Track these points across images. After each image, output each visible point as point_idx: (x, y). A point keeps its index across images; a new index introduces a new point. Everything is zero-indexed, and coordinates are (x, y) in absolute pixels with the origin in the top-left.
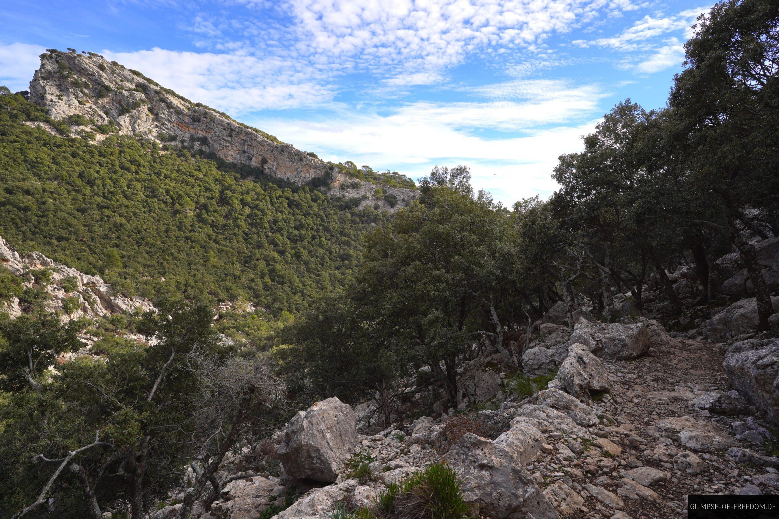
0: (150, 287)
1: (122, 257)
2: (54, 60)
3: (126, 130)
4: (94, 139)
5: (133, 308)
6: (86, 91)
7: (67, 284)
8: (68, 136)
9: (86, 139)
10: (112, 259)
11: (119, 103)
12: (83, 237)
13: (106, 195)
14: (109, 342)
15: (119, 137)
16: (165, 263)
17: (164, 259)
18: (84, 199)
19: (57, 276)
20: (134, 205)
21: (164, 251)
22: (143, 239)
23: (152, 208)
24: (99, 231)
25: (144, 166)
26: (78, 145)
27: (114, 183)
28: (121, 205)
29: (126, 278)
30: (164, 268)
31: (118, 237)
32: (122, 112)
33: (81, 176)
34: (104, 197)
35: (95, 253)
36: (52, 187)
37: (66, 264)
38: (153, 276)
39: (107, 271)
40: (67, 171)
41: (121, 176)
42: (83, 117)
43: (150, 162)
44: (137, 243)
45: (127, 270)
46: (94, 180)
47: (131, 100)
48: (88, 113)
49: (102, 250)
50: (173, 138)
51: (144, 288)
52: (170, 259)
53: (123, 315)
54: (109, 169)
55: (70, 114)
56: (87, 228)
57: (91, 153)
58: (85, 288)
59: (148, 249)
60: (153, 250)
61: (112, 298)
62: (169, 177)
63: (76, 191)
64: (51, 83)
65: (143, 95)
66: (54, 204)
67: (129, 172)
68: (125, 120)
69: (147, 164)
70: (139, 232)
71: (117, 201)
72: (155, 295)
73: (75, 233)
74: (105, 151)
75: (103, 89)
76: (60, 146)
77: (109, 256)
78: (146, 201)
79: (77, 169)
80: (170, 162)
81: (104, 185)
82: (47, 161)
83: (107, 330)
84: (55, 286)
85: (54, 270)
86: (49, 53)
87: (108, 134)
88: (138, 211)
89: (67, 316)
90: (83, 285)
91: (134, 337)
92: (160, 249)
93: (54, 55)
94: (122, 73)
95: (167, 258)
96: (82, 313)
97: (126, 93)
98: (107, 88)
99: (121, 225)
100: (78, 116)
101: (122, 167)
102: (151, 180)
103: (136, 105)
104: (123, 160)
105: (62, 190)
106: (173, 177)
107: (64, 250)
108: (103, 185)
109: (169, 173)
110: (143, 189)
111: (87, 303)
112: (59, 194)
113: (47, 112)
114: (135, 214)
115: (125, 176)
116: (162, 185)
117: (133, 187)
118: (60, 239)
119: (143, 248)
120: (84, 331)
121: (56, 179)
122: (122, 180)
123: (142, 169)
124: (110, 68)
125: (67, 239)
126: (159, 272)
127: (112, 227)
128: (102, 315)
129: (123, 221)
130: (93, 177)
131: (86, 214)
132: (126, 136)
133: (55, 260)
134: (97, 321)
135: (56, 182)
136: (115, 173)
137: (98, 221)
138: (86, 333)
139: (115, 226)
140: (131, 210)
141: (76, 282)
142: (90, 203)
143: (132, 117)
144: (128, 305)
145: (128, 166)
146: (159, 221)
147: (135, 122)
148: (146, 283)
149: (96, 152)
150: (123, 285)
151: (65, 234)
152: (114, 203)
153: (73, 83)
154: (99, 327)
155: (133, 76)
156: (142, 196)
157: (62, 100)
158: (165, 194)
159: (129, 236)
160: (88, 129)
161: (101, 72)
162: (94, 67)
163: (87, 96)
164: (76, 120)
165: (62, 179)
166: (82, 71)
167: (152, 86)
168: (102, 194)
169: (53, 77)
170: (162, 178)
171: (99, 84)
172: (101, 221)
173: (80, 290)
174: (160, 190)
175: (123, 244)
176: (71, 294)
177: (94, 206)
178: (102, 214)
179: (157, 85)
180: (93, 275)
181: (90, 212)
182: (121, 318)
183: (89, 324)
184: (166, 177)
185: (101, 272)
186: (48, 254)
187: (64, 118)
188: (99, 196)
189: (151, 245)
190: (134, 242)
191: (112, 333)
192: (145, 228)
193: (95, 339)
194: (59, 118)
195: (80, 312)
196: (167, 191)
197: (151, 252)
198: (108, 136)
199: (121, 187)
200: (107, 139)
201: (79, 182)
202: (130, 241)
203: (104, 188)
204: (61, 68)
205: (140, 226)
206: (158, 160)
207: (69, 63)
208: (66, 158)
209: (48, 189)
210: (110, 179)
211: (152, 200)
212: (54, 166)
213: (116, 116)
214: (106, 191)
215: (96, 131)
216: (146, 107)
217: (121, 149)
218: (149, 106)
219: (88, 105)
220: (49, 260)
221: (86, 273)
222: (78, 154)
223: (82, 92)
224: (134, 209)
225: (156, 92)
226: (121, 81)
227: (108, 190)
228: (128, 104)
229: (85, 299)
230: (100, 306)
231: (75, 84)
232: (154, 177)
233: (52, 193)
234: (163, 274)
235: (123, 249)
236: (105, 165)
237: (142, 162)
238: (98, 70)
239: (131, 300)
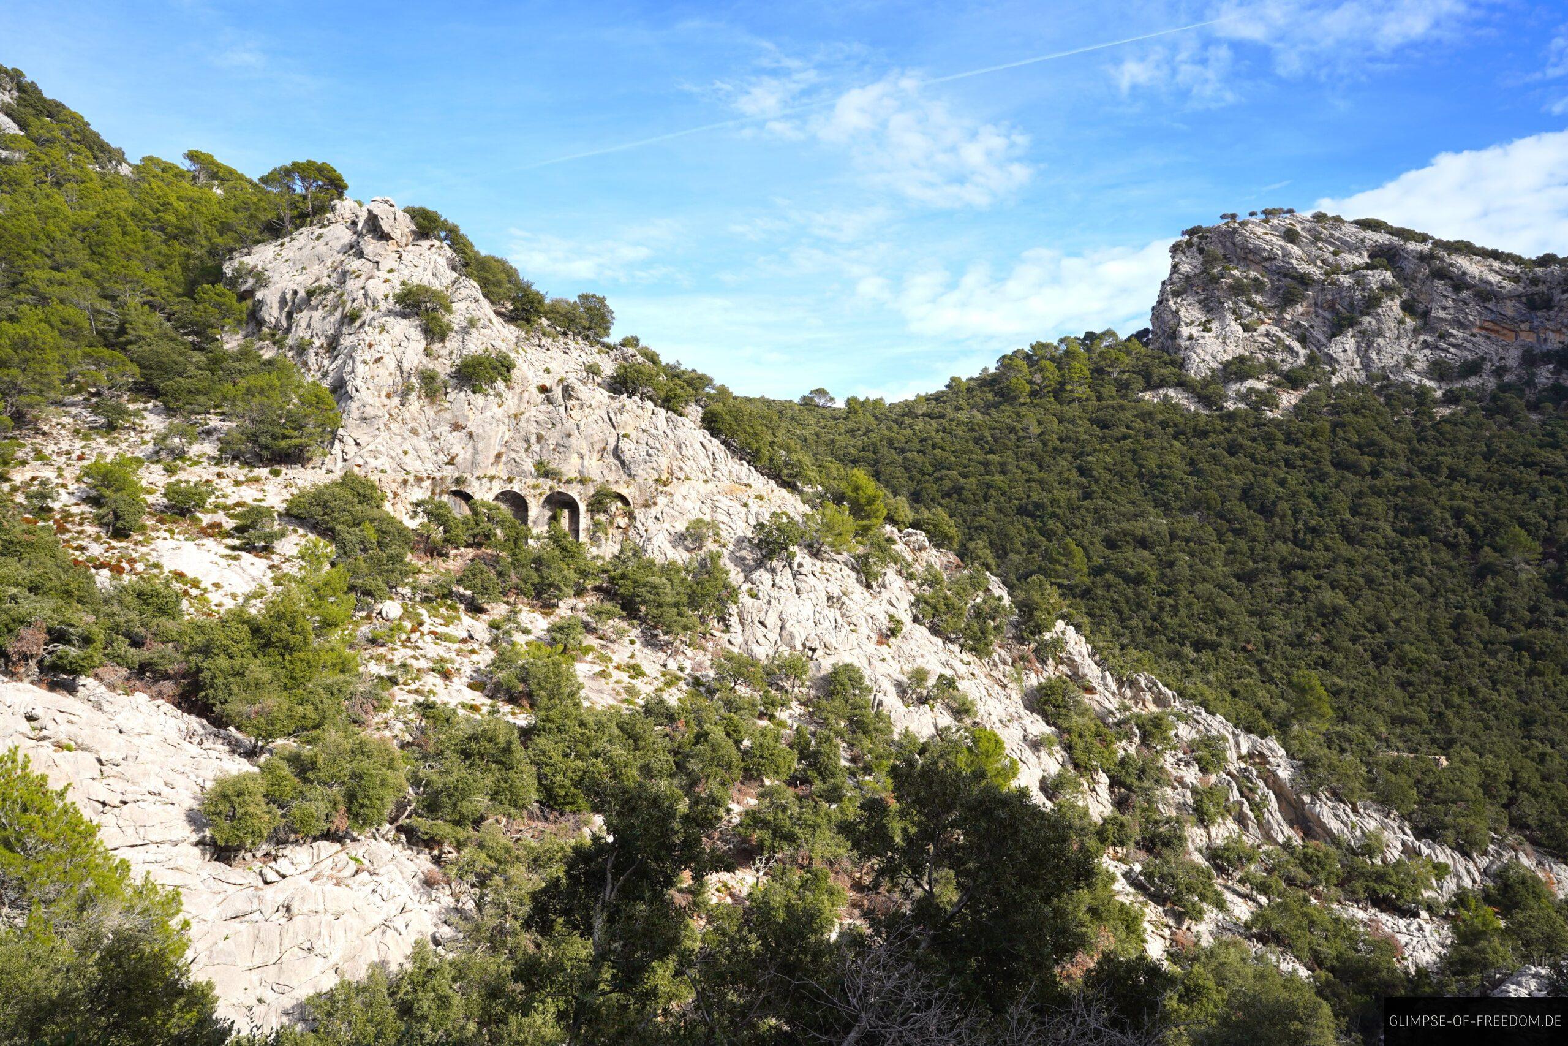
0: (1403, 780)
1: (1336, 693)
2: (1195, 248)
3: (1349, 369)
4: (1274, 405)
5: (1358, 833)
6: (1258, 298)
7: (1204, 753)
8: (1222, 408)
9: (1257, 409)
10: (1309, 698)
11: (1332, 308)
12: (1248, 642)
13: (1301, 536)
14: (1293, 917)
15: (1330, 391)
16: (1450, 714)
17: (1448, 704)
18: (1252, 550)
19: (1185, 732)
20: (1368, 557)
21: (1447, 681)
22: (1390, 646)
23: (1415, 563)
24: (1283, 625)
25: (1393, 454)
26: (1241, 425)
27: (1320, 506)
28: (1335, 561)
29: (1342, 751)
30: (1447, 729)
31: (1327, 642)
32: (1337, 329)
33: (1246, 495)
34: (1296, 542)
35: (1271, 680)
36: (1188, 526)
37: (1204, 704)
38: (1416, 751)
39: (1296, 728)
40: (1218, 489)
41: (1337, 486)
42: (1252, 359)
43: (1409, 441)
44: (1375, 657)
45: (1347, 729)
46: (1274, 503)
47: (1358, 294)
48: (1263, 348)
49: (1287, 674)
50: (1472, 368)
51: (1387, 781)
52: (1466, 704)
53: (1332, 850)
54: (1308, 471)
55: (1227, 358)
56: (1255, 619)
57: (1269, 440)
58: (1243, 765)
59: (1404, 675)
60: (1415, 678)
61: (1306, 798)
62: (1463, 475)
63: (1236, 532)
64: (1190, 300)
65: (1388, 274)
66: (1190, 566)
67: (1355, 473)
68: (1345, 347)
69: (1401, 448)
70: (1381, 628)
71: (1327, 549)
72: (1420, 803)
73: (1230, 631)
74: (1299, 431)
75: (1293, 283)
76: (1205, 434)
77: (1302, 690)
78: (1400, 545)
79: (1239, 480)
80: (1465, 432)
81: (1296, 512)
82: (1180, 470)
83: (1291, 881)
84: (1181, 755)
85: (1179, 717)
86: (1187, 237)
87: (1306, 387)
88: (1378, 573)
89: (1202, 831)
90: (1240, 758)
91: (1361, 915)
92: (1438, 674)
93: (1195, 239)
94: (1336, 234)
95: (1457, 700)
96: (1235, 827)
97: (1345, 280)
98: (1304, 280)
99: (1336, 611)
100: (1241, 359)
101: (1339, 464)
102: (1411, 490)
103: (1372, 303)
104: (1342, 446)
105: (1209, 533)
106: (1473, 473)
107: (1205, 670)
108: (1294, 514)
109: (1462, 464)
110: (1391, 513)
111: (1246, 804)
112: (1201, 542)
113: (1182, 364)
114: (1370, 581)
115: (1345, 485)
116: (1443, 500)
117: (1364, 510)
118: (1199, 645)
119: (1390, 673)
120: (1238, 875)
121: (1196, 509)
122: (1339, 495)
123: (1388, 461)
124: (1309, 231)
125: (1214, 647)
126: (1433, 741)
127: (1313, 615)
128: (1281, 839)
129: (1341, 600)
130: (1272, 496)
131: (1256, 585)
132: (1349, 385)
133: (1181, 694)
134: (1268, 854)
135: (1196, 516)
136: (1322, 481)
137: (1280, 602)
138: (1241, 881)
139: (1320, 614)
140: (1360, 570)
141: (1224, 750)
142: (1264, 559)
143: (1363, 333)
144: (1346, 825)
145: (1353, 457)
146: (1434, 597)
147: (1369, 345)
148: (1394, 767)
149: (1279, 435)
150: (1332, 768)
151: (1211, 636)
152: (1320, 556)
153: (1231, 287)
154: (1270, 871)
155: (1363, 234)
156: (1389, 532)
157: (1209, 330)
158: (1450, 522)
159: (1354, 640)
160: (1261, 386)
161: (1290, 246)
162: (1275, 240)
163: (1259, 309)
164: (1237, 370)
165: (1208, 508)
166: (1251, 256)
167: (1412, 246)
168: (1291, 535)
169: (1192, 286)
170: (1442, 479)
171: (1286, 275)
172: (1289, 602)
173: (1233, 769)
174: (1438, 513)
175: (1339, 659)
176: (1213, 778)
177: (1274, 566)
178: (1290, 584)
179: (1424, 238)
180: (1263, 735)
181: (1263, 580)
182: (1327, 855)
183: (1250, 859)
184: (1453, 475)
185: (1282, 727)
186: (1169, 681)
187: (1213, 370)
188: (1285, 540)
189: (1412, 662)
190: (1367, 656)
191: (1301, 893)
192: (1396, 616)
193: (1263, 900)
194: (1205, 372)
195: (1232, 825)
196: (1458, 515)
197: (1411, 684)
198: (1305, 393)
199: (1336, 512)
200: (1303, 400)
201: (1241, 510)
202: (1356, 652)
203: (1296, 520)
204: (1209, 260)
205: (1382, 613)
206: (1431, 433)
207: (1224, 246)
208: (1215, 459)
209: (1181, 533)
210: (1311, 495)
211: (1415, 541)
212: (1193, 480)
213: (1324, 340)
214: (1300, 526)
215: (1279, 385)
216: (1397, 301)
217: (1335, 418)
218: (1405, 297)
219: (1262, 329)
220: (1170, 693)
221: (1248, 730)
222: (1241, 446)
223: (1250, 303)
224: (1369, 568)
225: (1422, 257)
226: (1335, 254)
227: (1306, 523)
228: (1351, 305)
229: (1242, 794)
230: (1278, 816)
231: (1237, 289)
232: (1420, 479)
233: (1187, 540)
234: (1446, 748)
235: (1338, 672)
236: (1299, 463)
237: (1389, 443)
238: (1282, 243)
239: (1355, 810)
